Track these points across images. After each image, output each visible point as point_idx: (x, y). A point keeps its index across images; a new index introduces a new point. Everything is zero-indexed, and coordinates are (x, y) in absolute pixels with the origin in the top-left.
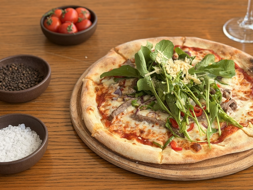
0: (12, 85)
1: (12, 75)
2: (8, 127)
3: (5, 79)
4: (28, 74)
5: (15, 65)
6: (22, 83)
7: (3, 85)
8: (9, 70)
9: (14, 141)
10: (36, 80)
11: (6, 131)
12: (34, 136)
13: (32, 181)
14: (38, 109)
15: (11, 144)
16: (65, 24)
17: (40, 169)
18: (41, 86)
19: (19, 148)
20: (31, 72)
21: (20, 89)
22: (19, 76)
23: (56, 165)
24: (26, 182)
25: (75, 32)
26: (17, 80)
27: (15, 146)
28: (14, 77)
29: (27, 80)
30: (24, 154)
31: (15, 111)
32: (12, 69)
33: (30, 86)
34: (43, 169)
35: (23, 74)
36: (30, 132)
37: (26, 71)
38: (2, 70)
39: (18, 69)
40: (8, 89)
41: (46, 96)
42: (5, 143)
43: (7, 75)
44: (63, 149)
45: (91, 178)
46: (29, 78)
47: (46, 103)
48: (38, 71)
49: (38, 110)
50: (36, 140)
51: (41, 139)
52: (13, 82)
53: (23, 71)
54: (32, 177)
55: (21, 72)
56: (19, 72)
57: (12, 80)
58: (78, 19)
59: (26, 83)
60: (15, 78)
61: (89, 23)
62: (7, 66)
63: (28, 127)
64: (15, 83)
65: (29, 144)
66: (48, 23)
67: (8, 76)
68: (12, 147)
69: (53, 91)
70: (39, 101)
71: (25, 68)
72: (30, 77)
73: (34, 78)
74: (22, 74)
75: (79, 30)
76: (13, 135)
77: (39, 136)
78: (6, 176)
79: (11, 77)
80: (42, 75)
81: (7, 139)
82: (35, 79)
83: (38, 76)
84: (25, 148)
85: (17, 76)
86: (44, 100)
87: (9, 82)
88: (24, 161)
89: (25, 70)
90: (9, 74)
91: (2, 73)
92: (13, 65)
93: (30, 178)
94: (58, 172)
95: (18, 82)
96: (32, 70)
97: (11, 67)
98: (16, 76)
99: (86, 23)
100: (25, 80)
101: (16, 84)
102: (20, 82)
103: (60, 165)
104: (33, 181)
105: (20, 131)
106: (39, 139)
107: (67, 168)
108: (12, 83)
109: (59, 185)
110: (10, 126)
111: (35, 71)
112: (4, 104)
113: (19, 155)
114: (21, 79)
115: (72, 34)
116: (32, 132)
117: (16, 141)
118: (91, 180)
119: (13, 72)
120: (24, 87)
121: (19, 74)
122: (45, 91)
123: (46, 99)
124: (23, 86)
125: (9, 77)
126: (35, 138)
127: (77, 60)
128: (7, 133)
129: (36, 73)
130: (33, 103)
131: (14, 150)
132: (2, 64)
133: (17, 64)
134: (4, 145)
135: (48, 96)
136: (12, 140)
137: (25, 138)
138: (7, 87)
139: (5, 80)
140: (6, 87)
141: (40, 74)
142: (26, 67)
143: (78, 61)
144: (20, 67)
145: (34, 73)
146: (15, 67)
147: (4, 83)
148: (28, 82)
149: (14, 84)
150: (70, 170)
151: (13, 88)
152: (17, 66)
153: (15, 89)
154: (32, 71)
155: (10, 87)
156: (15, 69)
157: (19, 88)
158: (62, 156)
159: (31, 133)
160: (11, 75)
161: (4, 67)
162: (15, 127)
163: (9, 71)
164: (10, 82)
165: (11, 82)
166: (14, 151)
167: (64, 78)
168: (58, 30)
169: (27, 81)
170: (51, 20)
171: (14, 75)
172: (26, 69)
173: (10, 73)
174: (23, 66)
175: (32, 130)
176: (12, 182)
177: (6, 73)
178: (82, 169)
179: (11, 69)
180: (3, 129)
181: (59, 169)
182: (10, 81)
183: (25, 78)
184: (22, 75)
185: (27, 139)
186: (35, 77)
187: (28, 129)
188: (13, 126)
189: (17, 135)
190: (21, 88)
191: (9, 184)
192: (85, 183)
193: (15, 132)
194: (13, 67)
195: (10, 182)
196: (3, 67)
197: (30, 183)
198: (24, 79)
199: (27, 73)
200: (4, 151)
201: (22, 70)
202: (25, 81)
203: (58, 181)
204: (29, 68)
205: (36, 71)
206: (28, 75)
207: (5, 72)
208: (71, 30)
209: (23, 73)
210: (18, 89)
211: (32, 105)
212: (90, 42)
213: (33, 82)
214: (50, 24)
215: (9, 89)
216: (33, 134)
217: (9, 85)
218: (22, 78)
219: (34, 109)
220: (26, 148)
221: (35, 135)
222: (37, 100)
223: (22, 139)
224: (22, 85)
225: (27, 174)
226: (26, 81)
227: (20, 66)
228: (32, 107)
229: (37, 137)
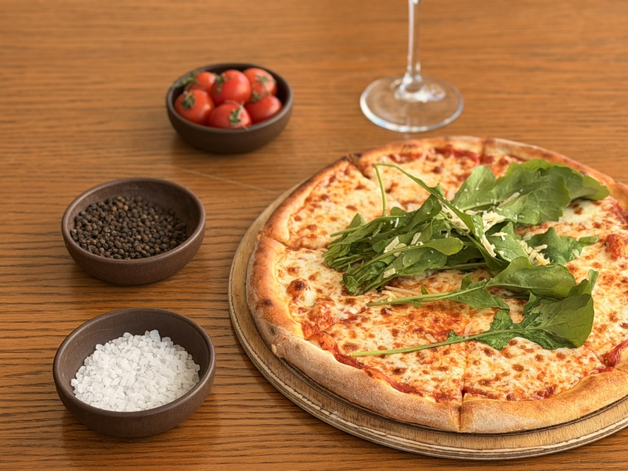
0: (120, 244)
1: (118, 221)
2: (122, 336)
3: (105, 232)
4: (154, 220)
5: (123, 200)
6: (142, 241)
7: (100, 245)
8: (110, 211)
9: (139, 367)
10: (170, 234)
11: (120, 347)
12: (180, 355)
13: (186, 451)
14: (180, 298)
15: (134, 373)
16: (224, 108)
17: (199, 426)
18: (185, 249)
19: (153, 383)
20: (159, 217)
21: (137, 253)
22: (134, 224)
23: (234, 419)
24: (173, 454)
25: (247, 125)
26: (130, 233)
27: (143, 379)
28: (122, 228)
29: (152, 234)
30: (165, 395)
31: (129, 301)
32: (117, 210)
33: (160, 248)
34: (206, 426)
35: (143, 221)
36: (171, 347)
37: (149, 214)
38: (97, 210)
39: (130, 210)
40: (111, 254)
41: (193, 268)
42: (120, 371)
43: (107, 221)
44: (244, 384)
45: (311, 446)
46: (155, 231)
47: (196, 285)
48: (173, 216)
49: (179, 300)
50: (187, 365)
51: (196, 364)
52: (122, 239)
53: (141, 214)
54: (185, 443)
55: (138, 216)
56: (133, 217)
57: (120, 234)
58: (252, 96)
59: (149, 242)
60: (126, 230)
61: (275, 104)
62: (107, 203)
63: (166, 338)
64: (126, 240)
65: (173, 374)
66: (184, 103)
67: (110, 224)
68: (137, 380)
69: (206, 256)
70: (179, 279)
71: (146, 208)
72: (160, 228)
73: (166, 231)
74: (139, 219)
75: (254, 120)
76: (135, 354)
77: (191, 357)
78: (128, 442)
79: (116, 227)
80: (184, 224)
81: (125, 363)
82: (170, 232)
83: (173, 226)
84: (165, 382)
85: (130, 226)
86: (190, 278)
87: (112, 238)
88: (171, 410)
89: (146, 212)
90: (112, 220)
91: (97, 216)
92: (120, 201)
93: (181, 446)
94: (239, 434)
95: (132, 239)
96: (160, 212)
97: (114, 204)
98: (128, 224)
99: (269, 104)
100: (147, 235)
101: (128, 242)
102: (138, 240)
103: (242, 419)
104: (189, 451)
105: (150, 344)
106: (192, 363)
107: (257, 425)
108: (119, 241)
109: (244, 461)
110: (126, 334)
111: (168, 213)
112: (104, 287)
113: (155, 398)
114: (139, 232)
115: (242, 128)
116: (176, 347)
117: (143, 367)
118: (312, 450)
119: (120, 217)
120: (147, 251)
121: (135, 220)
122: (194, 258)
123: (195, 276)
124: (143, 249)
125: (111, 227)
126: (185, 361)
127: (252, 187)
128: (123, 351)
129: (169, 220)
130: (167, 283)
131: (143, 386)
132: (97, 198)
133: (128, 198)
134: (118, 376)
135: (197, 268)
136: (135, 365)
137: (163, 361)
138: (109, 248)
139: (103, 233)
140: (106, 250)
141: (179, 221)
142: (147, 205)
143: (254, 190)
144: (134, 205)
145: (166, 220)
146: (124, 204)
147: (103, 241)
148: (153, 240)
149: (125, 242)
150: (266, 428)
151: (122, 251)
152: (127, 203)
153: (127, 254)
154: (162, 214)
155: (116, 250)
156: (123, 209)
157: (136, 251)
158: (244, 400)
159: (173, 350)
160: (115, 222)
161: (100, 204)
162: (137, 337)
163: (112, 214)
164: (115, 239)
165: (118, 238)
166: (142, 388)
167: (227, 228)
168: (208, 120)
169: (152, 237)
170: (191, 97)
171: (122, 223)
172: (147, 210)
173: (113, 217)
174: (142, 201)
175: (174, 344)
176: (143, 455)
177: (104, 218)
178: (290, 428)
179: (115, 208)
180: (113, 341)
181: (241, 428)
182: (115, 237)
183: (148, 229)
184: (141, 224)
185: (168, 363)
186: (169, 227)
187: (167, 342)
188: (134, 335)
189: (145, 354)
190: (140, 252)
191: (137, 458)
192: (300, 456)
193: (139, 348)
194: (121, 205)
195: (140, 455)
196: (97, 204)
197: (182, 457)
198: (144, 231)
199: (151, 219)
200: (121, 389)
201: (138, 212)
202: (148, 237)
203: (242, 453)
204: (153, 208)
205: (170, 215)
206: (153, 223)
207: (104, 214)
208: (239, 121)
209: (142, 218)
210: (133, 255)
211: (165, 288)
212: (278, 145)
213: (165, 240)
214: (189, 107)
215: (113, 253)
216: (180, 352)
217: (113, 244)
218: (142, 229)
219: (171, 298)
220: (168, 383)
221: (184, 354)
222: (175, 277)
223: (155, 362)
224: (142, 246)
225: (173, 437)
226: (150, 236)
227: (135, 202)
228: (165, 293)
229: (187, 359)
